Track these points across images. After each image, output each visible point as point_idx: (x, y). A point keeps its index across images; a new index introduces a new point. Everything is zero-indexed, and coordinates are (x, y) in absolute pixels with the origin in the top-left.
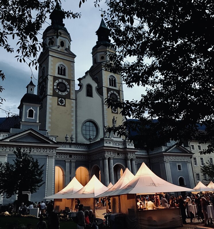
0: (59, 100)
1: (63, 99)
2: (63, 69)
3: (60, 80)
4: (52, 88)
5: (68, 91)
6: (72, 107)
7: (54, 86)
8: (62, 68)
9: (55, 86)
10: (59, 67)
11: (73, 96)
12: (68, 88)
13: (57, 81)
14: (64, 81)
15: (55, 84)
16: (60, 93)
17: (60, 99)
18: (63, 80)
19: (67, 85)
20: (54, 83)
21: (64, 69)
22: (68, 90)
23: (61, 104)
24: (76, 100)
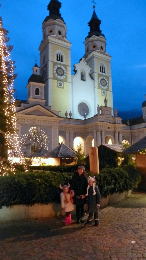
0: (58, 83)
1: (61, 82)
2: (61, 56)
3: (59, 66)
4: (52, 72)
5: (65, 76)
6: (69, 90)
9: (54, 70)
10: (57, 55)
11: (69, 80)
13: (56, 67)
14: (62, 67)
16: (59, 77)
19: (65, 70)
20: (53, 68)
22: (66, 74)
23: (59, 86)
24: (72, 83)
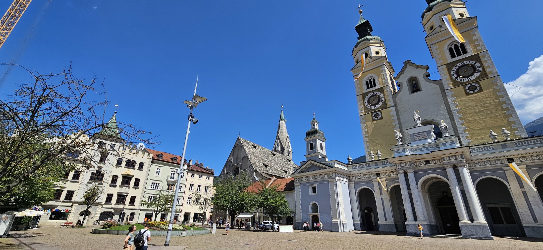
0: (373, 115)
1: (378, 113)
2: (372, 80)
3: (370, 94)
4: (362, 106)
5: (382, 101)
6: (393, 116)
7: (364, 103)
8: (370, 80)
10: (367, 82)
11: (390, 103)
12: (382, 98)
13: (367, 97)
15: (366, 101)
16: (373, 108)
17: (375, 113)
18: (374, 92)
19: (380, 95)
20: (364, 101)
21: (374, 80)
22: (383, 99)
23: (376, 119)
24: (395, 105)
